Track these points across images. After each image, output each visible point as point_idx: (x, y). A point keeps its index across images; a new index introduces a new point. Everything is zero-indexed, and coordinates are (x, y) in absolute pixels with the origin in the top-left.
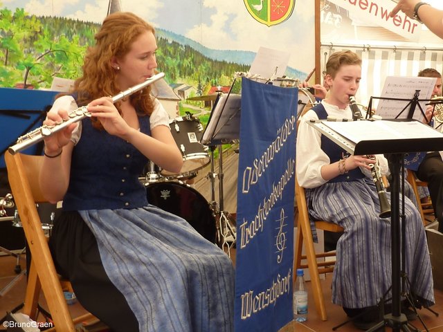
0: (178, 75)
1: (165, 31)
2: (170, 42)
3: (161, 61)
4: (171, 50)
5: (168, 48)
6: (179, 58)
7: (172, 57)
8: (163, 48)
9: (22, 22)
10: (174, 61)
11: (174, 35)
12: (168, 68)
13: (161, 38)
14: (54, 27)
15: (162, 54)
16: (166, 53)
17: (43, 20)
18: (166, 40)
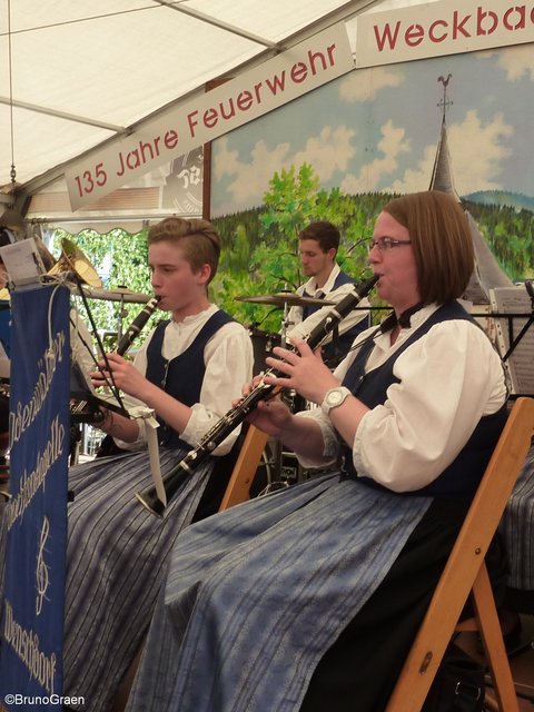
0: (528, 264)
1: (510, 193)
2: (518, 211)
3: (501, 244)
4: (519, 224)
5: (515, 221)
6: (530, 236)
7: (520, 236)
8: (506, 222)
9: (337, 205)
10: (523, 240)
11: (525, 199)
12: (512, 254)
13: (504, 207)
14: (368, 207)
15: (504, 232)
16: (510, 229)
17: (357, 199)
18: (512, 209)
